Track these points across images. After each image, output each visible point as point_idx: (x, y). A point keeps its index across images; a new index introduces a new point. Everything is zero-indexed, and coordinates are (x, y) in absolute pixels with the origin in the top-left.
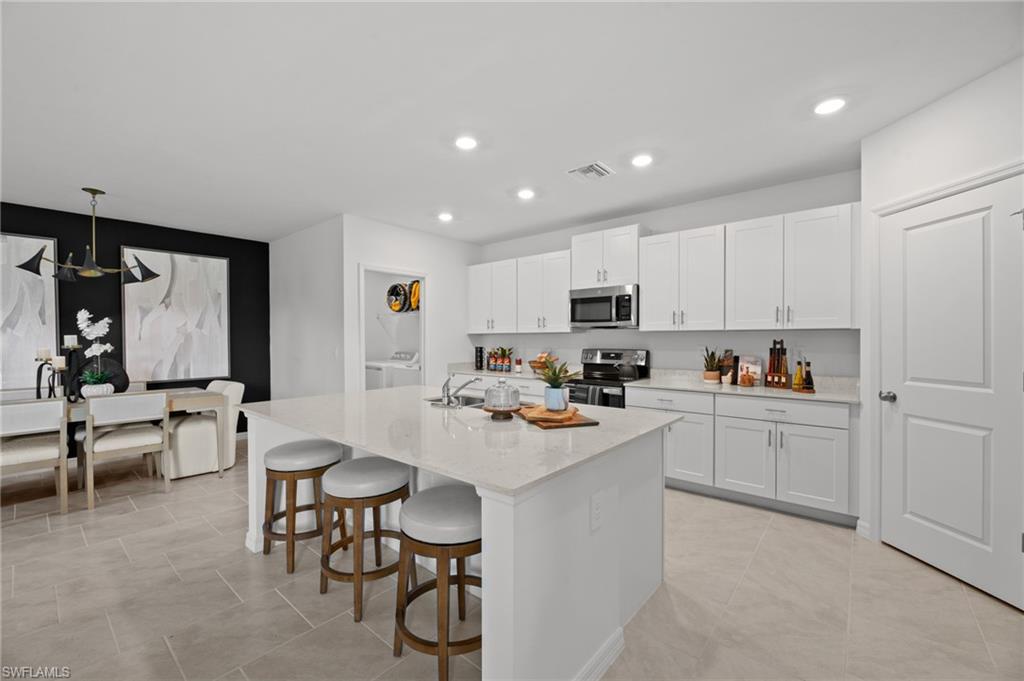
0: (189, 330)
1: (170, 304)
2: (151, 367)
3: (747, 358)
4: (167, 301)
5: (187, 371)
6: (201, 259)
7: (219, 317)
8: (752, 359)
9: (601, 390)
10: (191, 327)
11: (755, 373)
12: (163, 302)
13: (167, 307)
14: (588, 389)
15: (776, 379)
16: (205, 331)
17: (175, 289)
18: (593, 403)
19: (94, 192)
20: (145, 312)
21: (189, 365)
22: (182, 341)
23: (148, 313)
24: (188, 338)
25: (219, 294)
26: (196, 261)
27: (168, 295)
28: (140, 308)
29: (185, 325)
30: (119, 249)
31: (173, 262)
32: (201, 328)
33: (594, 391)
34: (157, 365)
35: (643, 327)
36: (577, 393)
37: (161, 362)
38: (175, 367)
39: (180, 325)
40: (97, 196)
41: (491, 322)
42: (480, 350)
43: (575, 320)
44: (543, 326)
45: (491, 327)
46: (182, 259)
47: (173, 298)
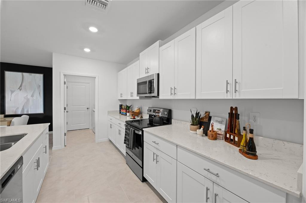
0: (28, 98)
1: (22, 89)
2: (15, 109)
3: (216, 118)
4: (20, 88)
5: (28, 111)
6: (33, 74)
7: (40, 93)
8: (220, 119)
9: (134, 131)
10: (29, 97)
11: (220, 130)
12: (19, 88)
13: (20, 90)
14: (130, 129)
15: (232, 137)
16: (34, 98)
17: (24, 84)
20: (12, 92)
21: (28, 109)
22: (26, 101)
23: (13, 92)
24: (28, 100)
25: (40, 86)
26: (31, 75)
27: (21, 86)
28: (11, 90)
29: (27, 96)
30: (4, 71)
31: (23, 75)
32: (33, 97)
33: (132, 131)
34: (16, 109)
35: (161, 97)
37: (18, 108)
38: (23, 109)
39: (25, 96)
41: (121, 94)
42: (121, 106)
43: (138, 93)
44: (132, 96)
45: (121, 97)
46: (25, 74)
47: (23, 87)
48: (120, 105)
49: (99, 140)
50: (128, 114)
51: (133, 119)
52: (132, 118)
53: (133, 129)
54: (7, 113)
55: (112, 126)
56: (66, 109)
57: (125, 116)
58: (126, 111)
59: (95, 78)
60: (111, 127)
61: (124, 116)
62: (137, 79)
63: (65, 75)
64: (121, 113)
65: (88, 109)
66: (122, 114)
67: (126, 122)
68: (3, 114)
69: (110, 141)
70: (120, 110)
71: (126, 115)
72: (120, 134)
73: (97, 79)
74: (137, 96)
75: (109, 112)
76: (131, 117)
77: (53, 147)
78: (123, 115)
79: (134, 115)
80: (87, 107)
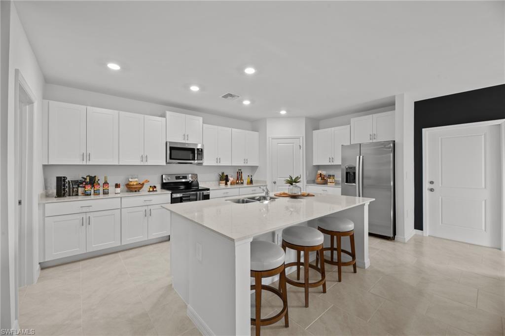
9: (203, 193)
14: (197, 194)
18: (200, 200)
33: (200, 194)
36: (191, 197)
43: (172, 158)
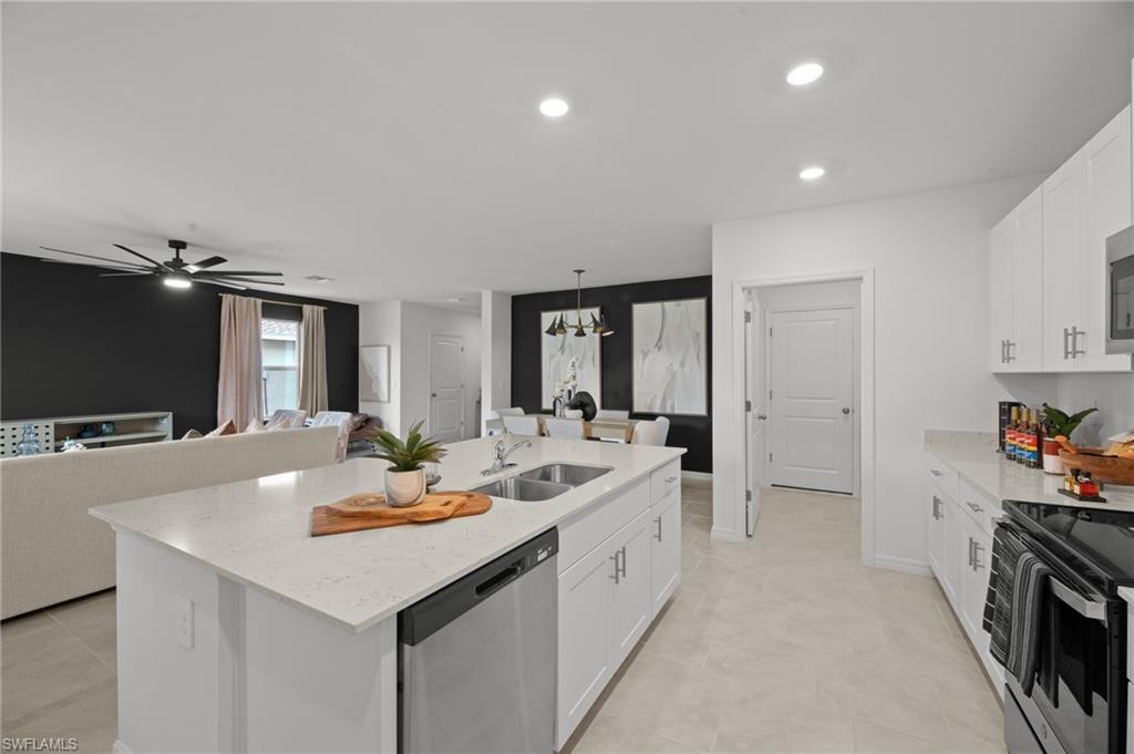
0: (674, 370)
1: (661, 347)
2: (649, 400)
4: (659, 344)
5: (673, 407)
6: (684, 303)
7: (698, 356)
10: (676, 367)
12: (656, 345)
13: (659, 349)
16: (687, 369)
17: (665, 332)
19: (580, 272)
20: (645, 355)
21: (674, 401)
22: (669, 379)
23: (647, 355)
24: (673, 375)
25: (698, 335)
26: (679, 305)
27: (660, 340)
28: (642, 351)
29: (671, 364)
30: (631, 305)
31: (664, 310)
32: (684, 367)
34: (651, 398)
37: (656, 396)
38: (665, 401)
39: (668, 364)
40: (582, 274)
41: (1007, 345)
42: (1006, 409)
43: (1115, 333)
44: (1075, 353)
45: (1007, 359)
46: (670, 305)
47: (663, 341)
48: (1001, 404)
49: (877, 556)
50: (1050, 462)
51: (1082, 497)
52: (1071, 494)
53: (1039, 565)
54: (637, 409)
55: (941, 508)
56: (752, 407)
57: (1033, 471)
58: (1039, 444)
59: (861, 279)
60: (936, 514)
61: (1023, 467)
62: (1108, 239)
63: (748, 290)
64: (1007, 448)
65: (846, 411)
66: (1010, 457)
67: (1006, 505)
68: (626, 410)
69: (936, 579)
70: (1002, 434)
71: (1039, 465)
72: (974, 561)
73: (866, 287)
74: (1109, 351)
75: (932, 438)
76: (1068, 488)
77: (713, 528)
78: (1021, 461)
79: (1088, 475)
80: (846, 407)
